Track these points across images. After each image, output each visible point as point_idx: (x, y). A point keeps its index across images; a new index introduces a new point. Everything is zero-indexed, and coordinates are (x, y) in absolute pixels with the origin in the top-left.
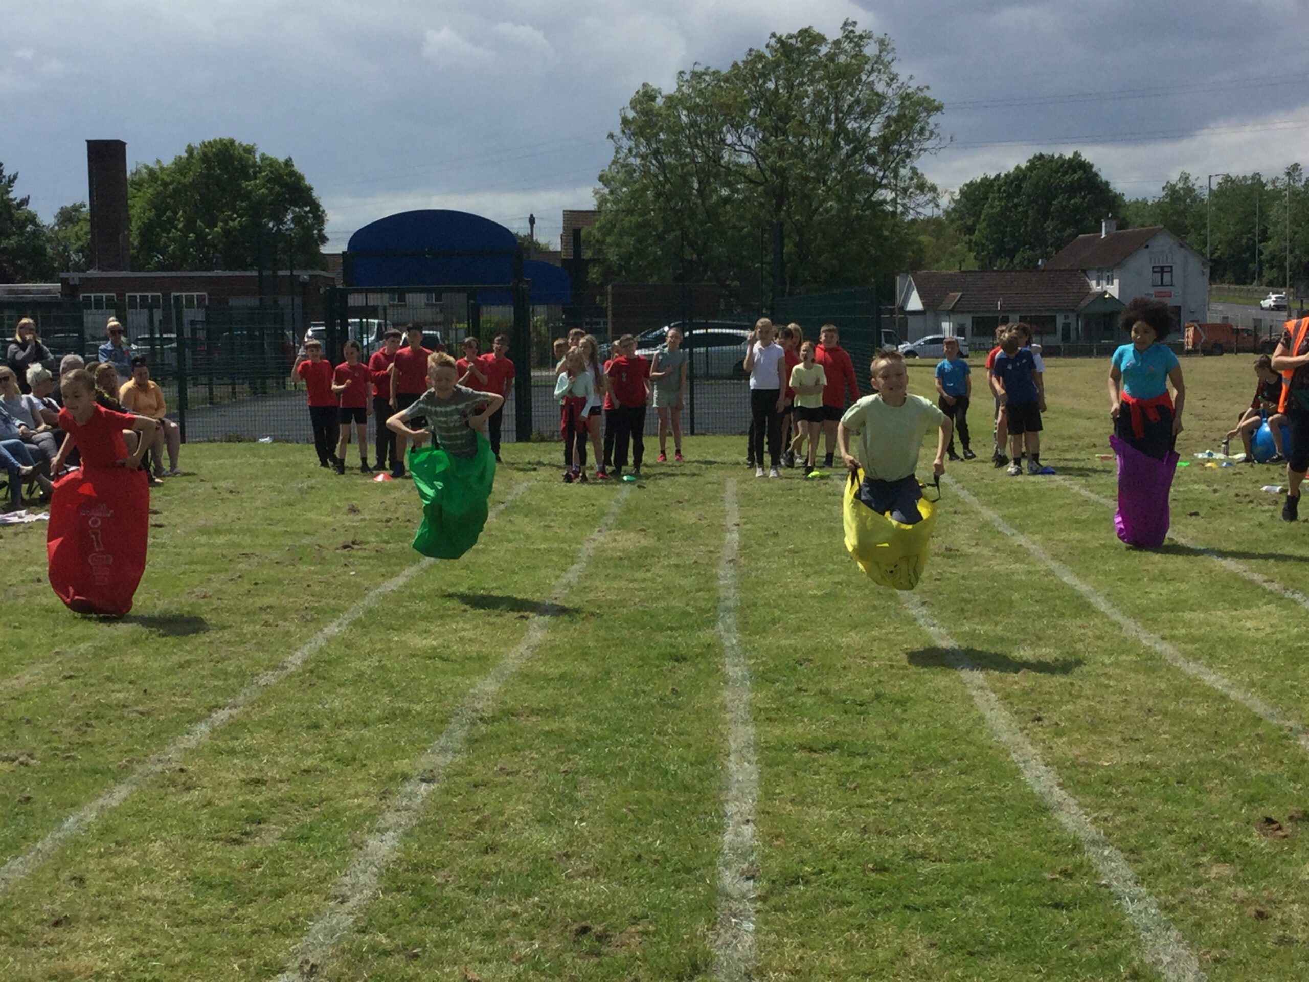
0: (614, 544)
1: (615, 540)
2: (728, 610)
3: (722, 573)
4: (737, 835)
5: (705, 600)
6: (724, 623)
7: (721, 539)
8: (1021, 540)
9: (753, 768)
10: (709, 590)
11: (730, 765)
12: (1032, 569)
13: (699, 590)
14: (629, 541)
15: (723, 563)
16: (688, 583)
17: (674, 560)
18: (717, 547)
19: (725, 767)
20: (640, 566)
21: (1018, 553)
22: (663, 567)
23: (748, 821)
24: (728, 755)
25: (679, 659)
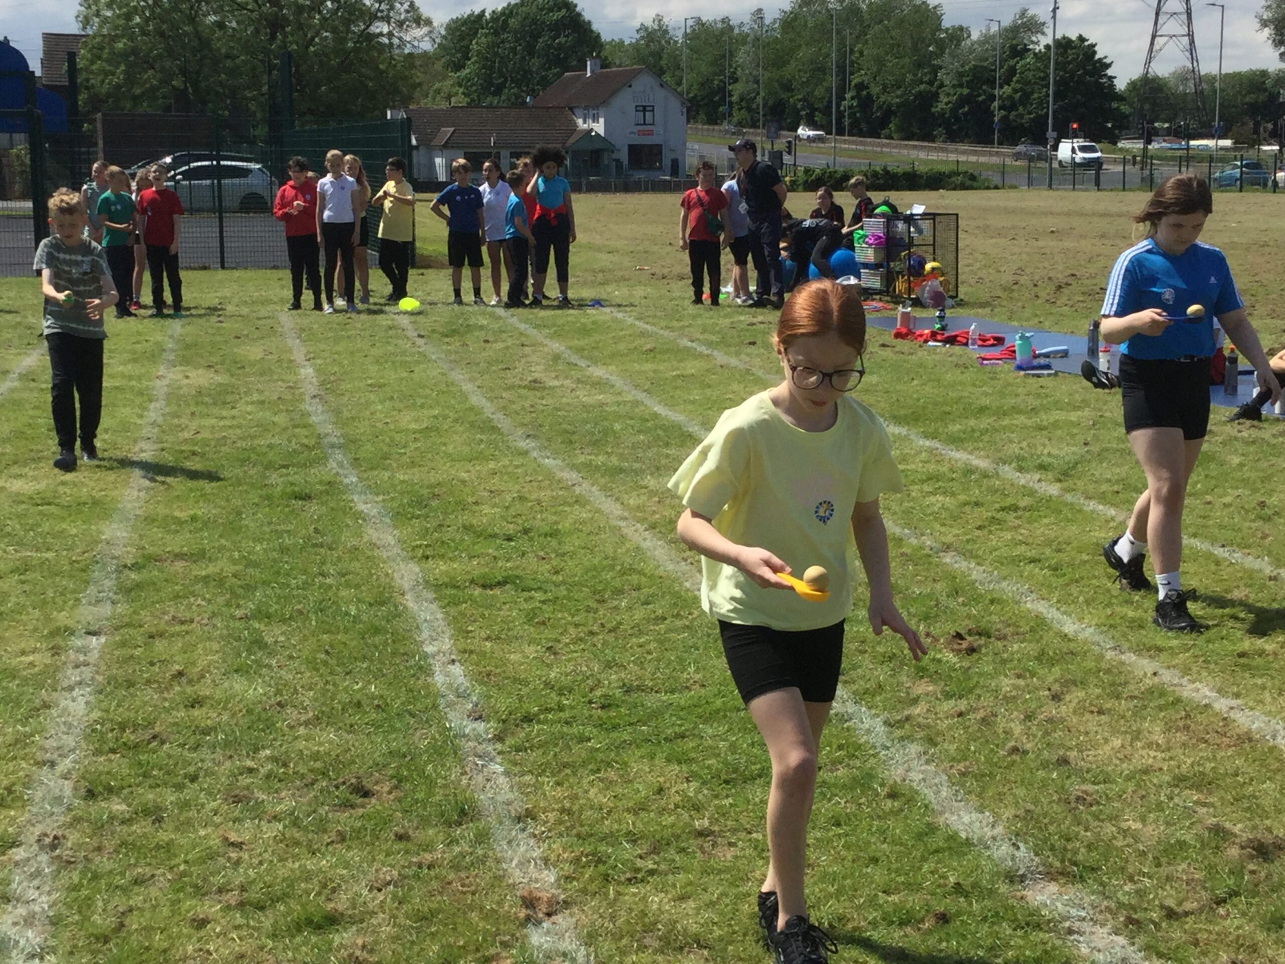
0: (186, 381)
1: (187, 377)
2: (333, 446)
3: (310, 409)
4: (447, 675)
5: (306, 437)
6: (335, 460)
7: (295, 374)
8: (598, 372)
9: (434, 607)
10: (305, 426)
11: (410, 604)
12: (620, 399)
13: (295, 427)
14: (200, 378)
15: (307, 398)
16: (281, 419)
17: (256, 397)
18: (295, 382)
19: (405, 607)
20: (224, 403)
21: (599, 385)
22: (247, 403)
23: (453, 661)
24: (403, 595)
25: (307, 497)
